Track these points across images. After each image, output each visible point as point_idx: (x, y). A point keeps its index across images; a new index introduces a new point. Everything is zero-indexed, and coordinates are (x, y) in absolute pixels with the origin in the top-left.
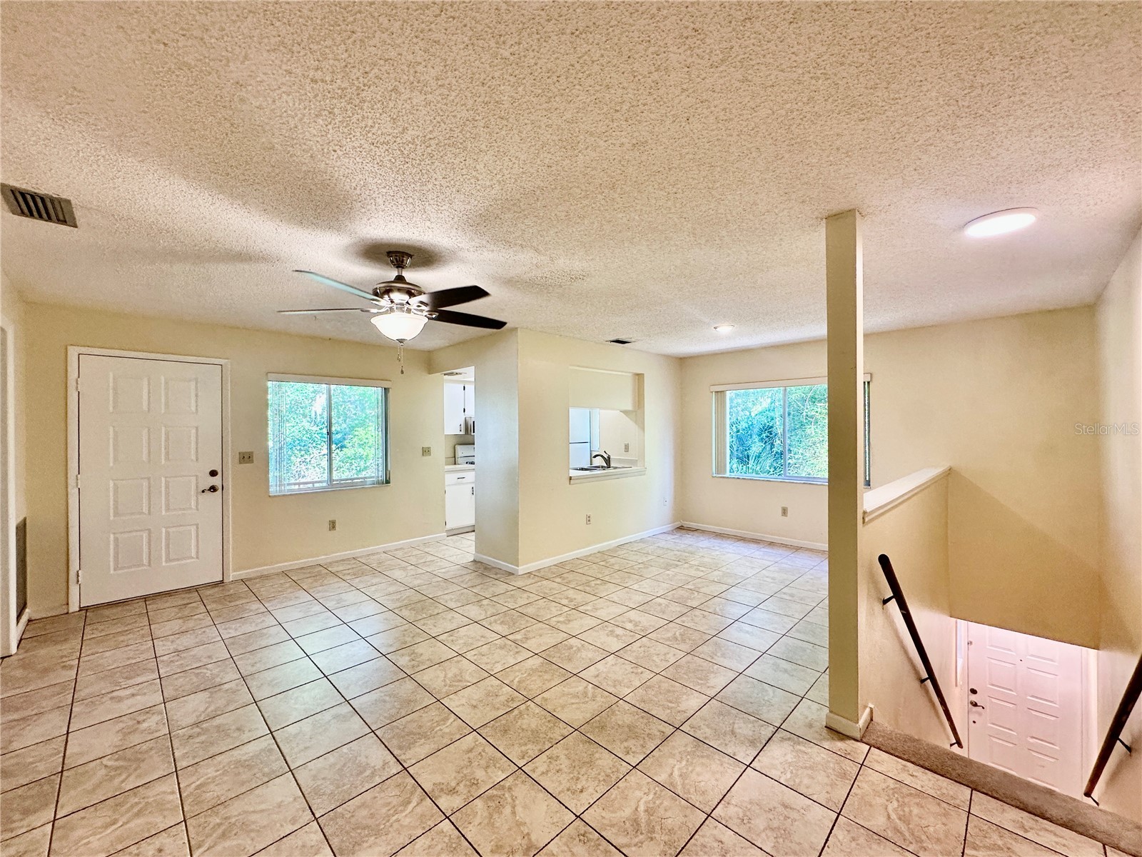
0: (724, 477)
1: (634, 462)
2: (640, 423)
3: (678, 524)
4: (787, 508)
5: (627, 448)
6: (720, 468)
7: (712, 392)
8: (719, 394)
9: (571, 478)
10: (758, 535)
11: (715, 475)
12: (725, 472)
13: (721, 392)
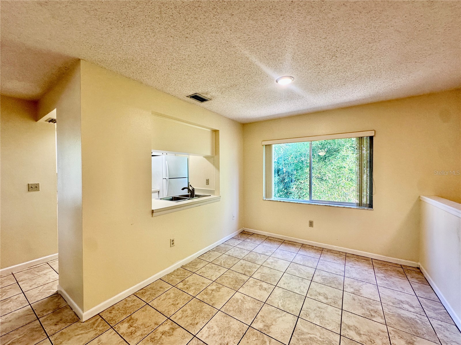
0: (270, 200)
1: (212, 192)
2: (217, 165)
3: (241, 230)
4: (313, 221)
5: (208, 182)
6: (268, 194)
7: (263, 145)
8: (268, 146)
9: (153, 212)
10: (293, 239)
11: (264, 199)
12: (271, 197)
13: (269, 145)
